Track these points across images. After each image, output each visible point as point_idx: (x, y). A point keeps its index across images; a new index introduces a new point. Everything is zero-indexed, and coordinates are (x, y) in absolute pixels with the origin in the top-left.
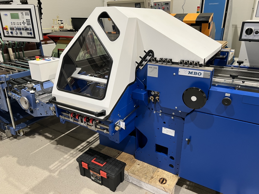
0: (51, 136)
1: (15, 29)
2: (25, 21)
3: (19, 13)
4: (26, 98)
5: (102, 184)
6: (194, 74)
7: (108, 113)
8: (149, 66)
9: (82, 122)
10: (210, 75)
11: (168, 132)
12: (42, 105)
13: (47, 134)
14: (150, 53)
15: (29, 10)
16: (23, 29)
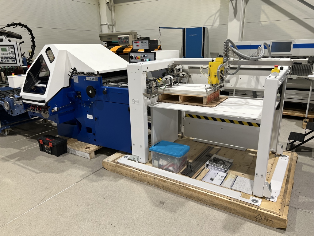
0: (28, 135)
1: (4, 58)
2: (11, 53)
3: (7, 47)
4: (8, 102)
5: (51, 154)
7: (46, 101)
9: (37, 111)
11: (90, 117)
12: (18, 107)
13: (26, 134)
14: (75, 69)
15: (13, 45)
16: (9, 58)
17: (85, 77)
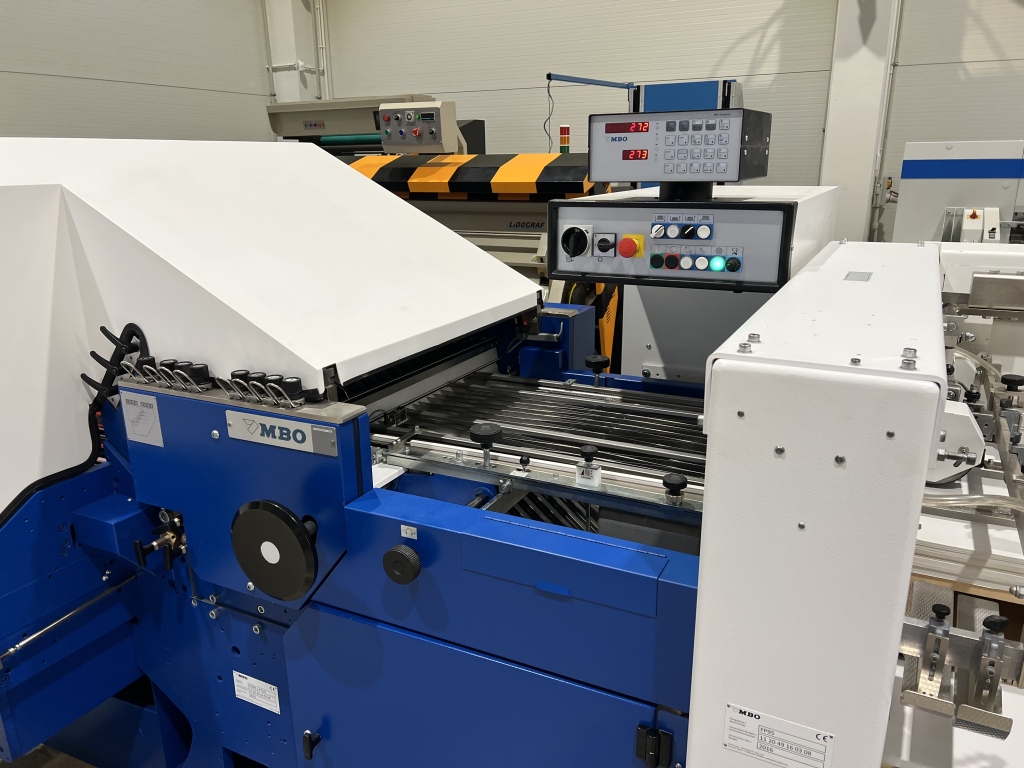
6: (281, 438)
8: (123, 395)
10: (334, 440)
11: (255, 692)
17: (221, 409)
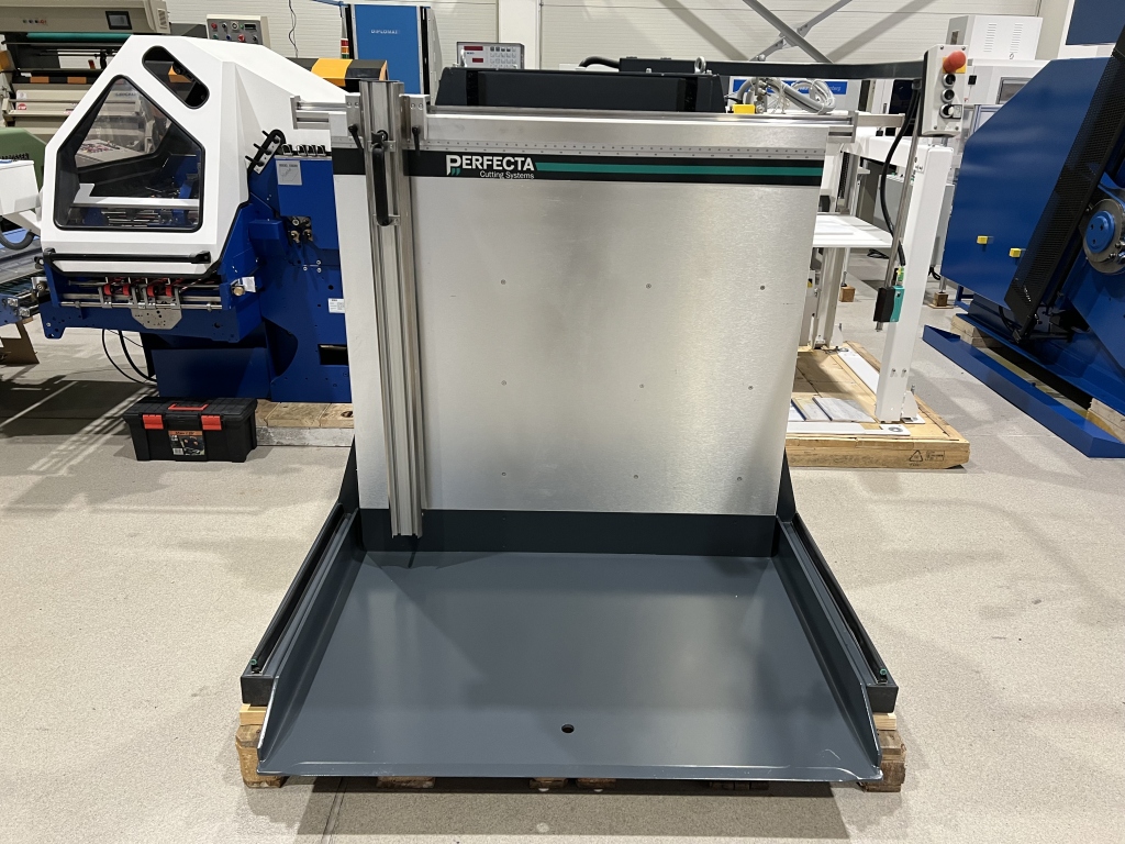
5: (206, 458)
8: (278, 163)
14: (276, 136)
